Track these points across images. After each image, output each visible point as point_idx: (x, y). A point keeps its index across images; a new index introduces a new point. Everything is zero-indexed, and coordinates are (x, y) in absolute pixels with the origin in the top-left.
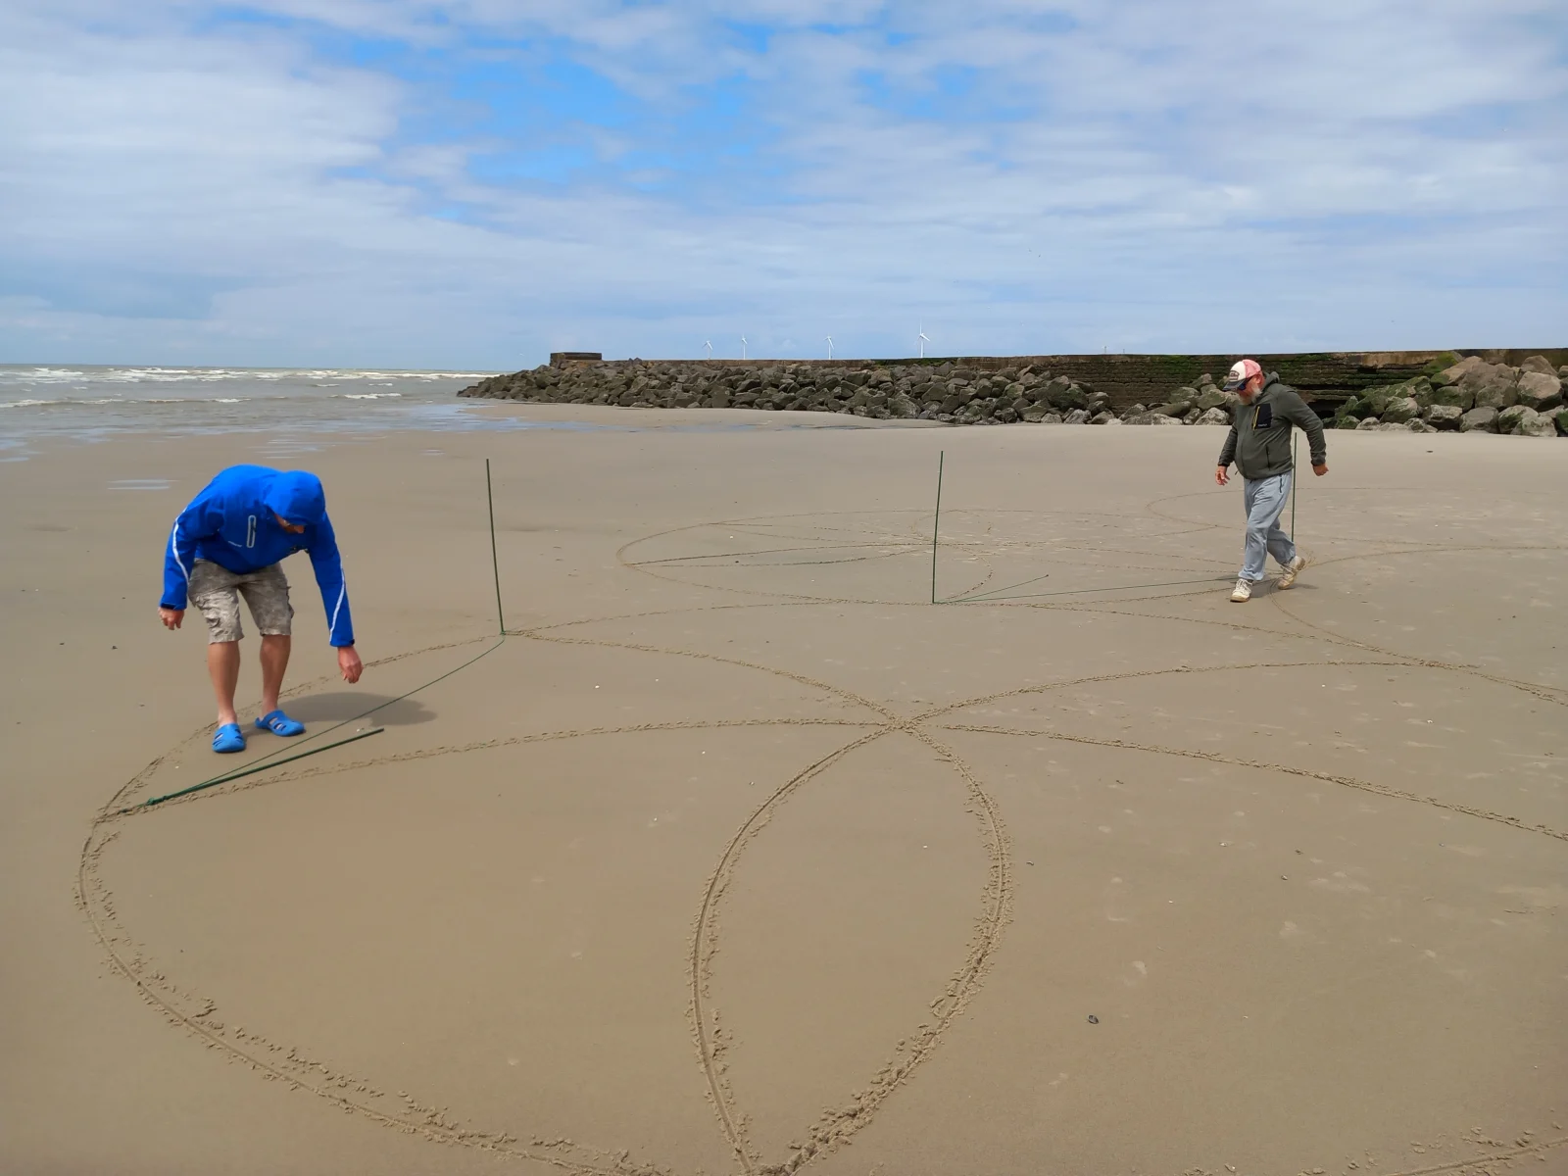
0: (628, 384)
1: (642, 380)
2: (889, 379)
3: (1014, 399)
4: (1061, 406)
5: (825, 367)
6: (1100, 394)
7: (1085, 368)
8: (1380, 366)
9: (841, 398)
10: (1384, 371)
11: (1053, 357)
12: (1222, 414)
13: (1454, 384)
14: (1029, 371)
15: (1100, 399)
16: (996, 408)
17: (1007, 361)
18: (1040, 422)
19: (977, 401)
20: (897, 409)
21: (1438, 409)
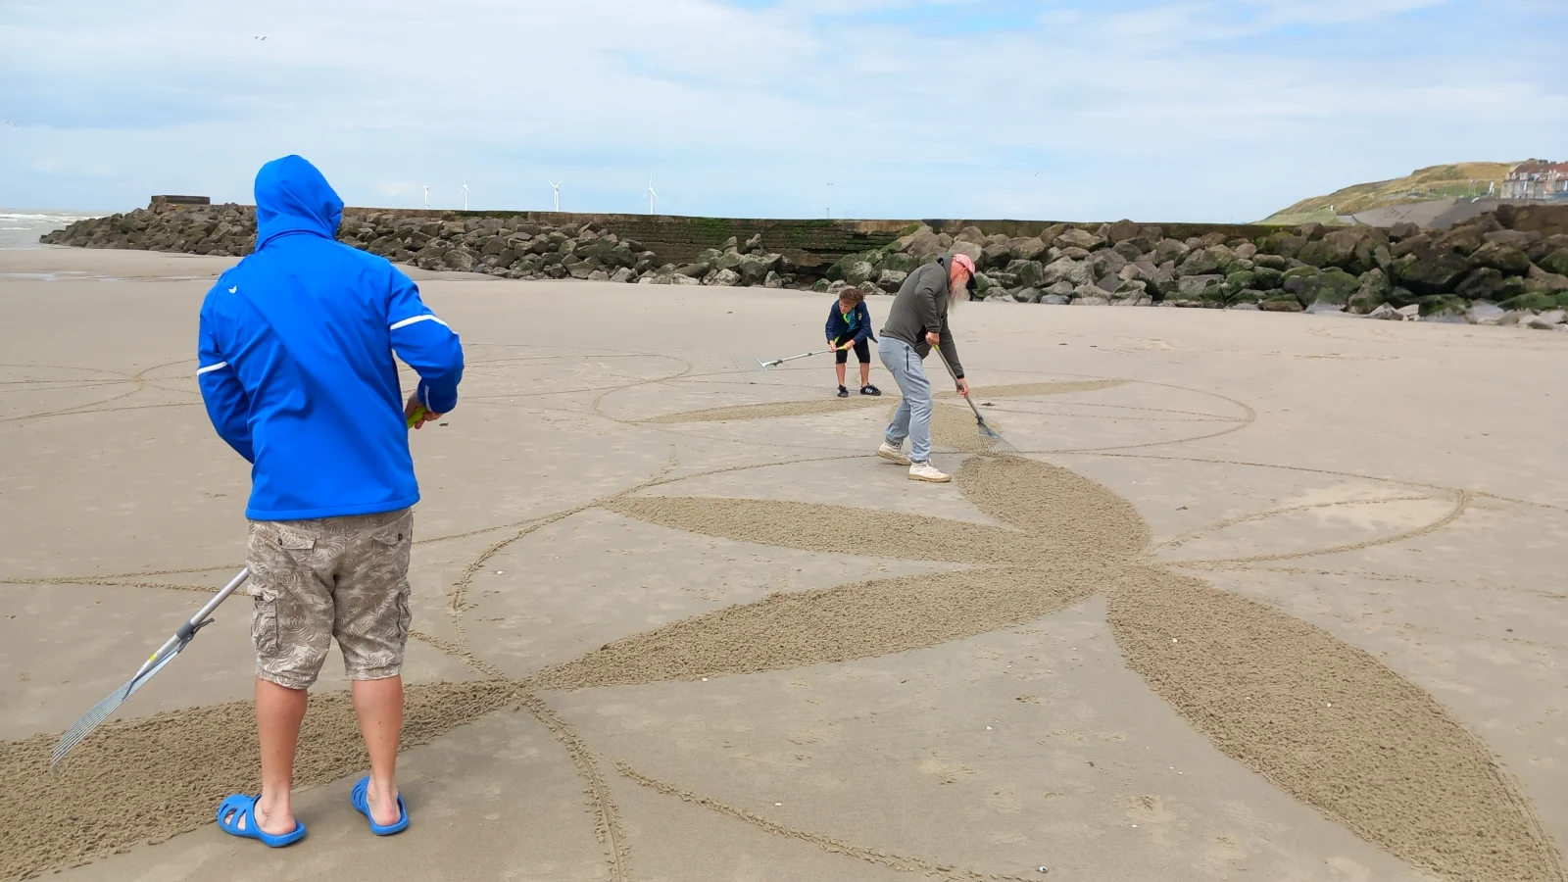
0: (209, 231)
1: (225, 227)
2: (463, 231)
3: (565, 255)
4: (608, 263)
5: (408, 217)
6: (648, 253)
7: (637, 227)
8: (870, 233)
9: (411, 248)
10: (872, 237)
11: (611, 215)
12: (732, 275)
13: (905, 251)
14: (589, 228)
15: (648, 257)
16: (546, 263)
17: (571, 217)
18: (587, 279)
19: (531, 256)
20: (452, 261)
21: (887, 274)
